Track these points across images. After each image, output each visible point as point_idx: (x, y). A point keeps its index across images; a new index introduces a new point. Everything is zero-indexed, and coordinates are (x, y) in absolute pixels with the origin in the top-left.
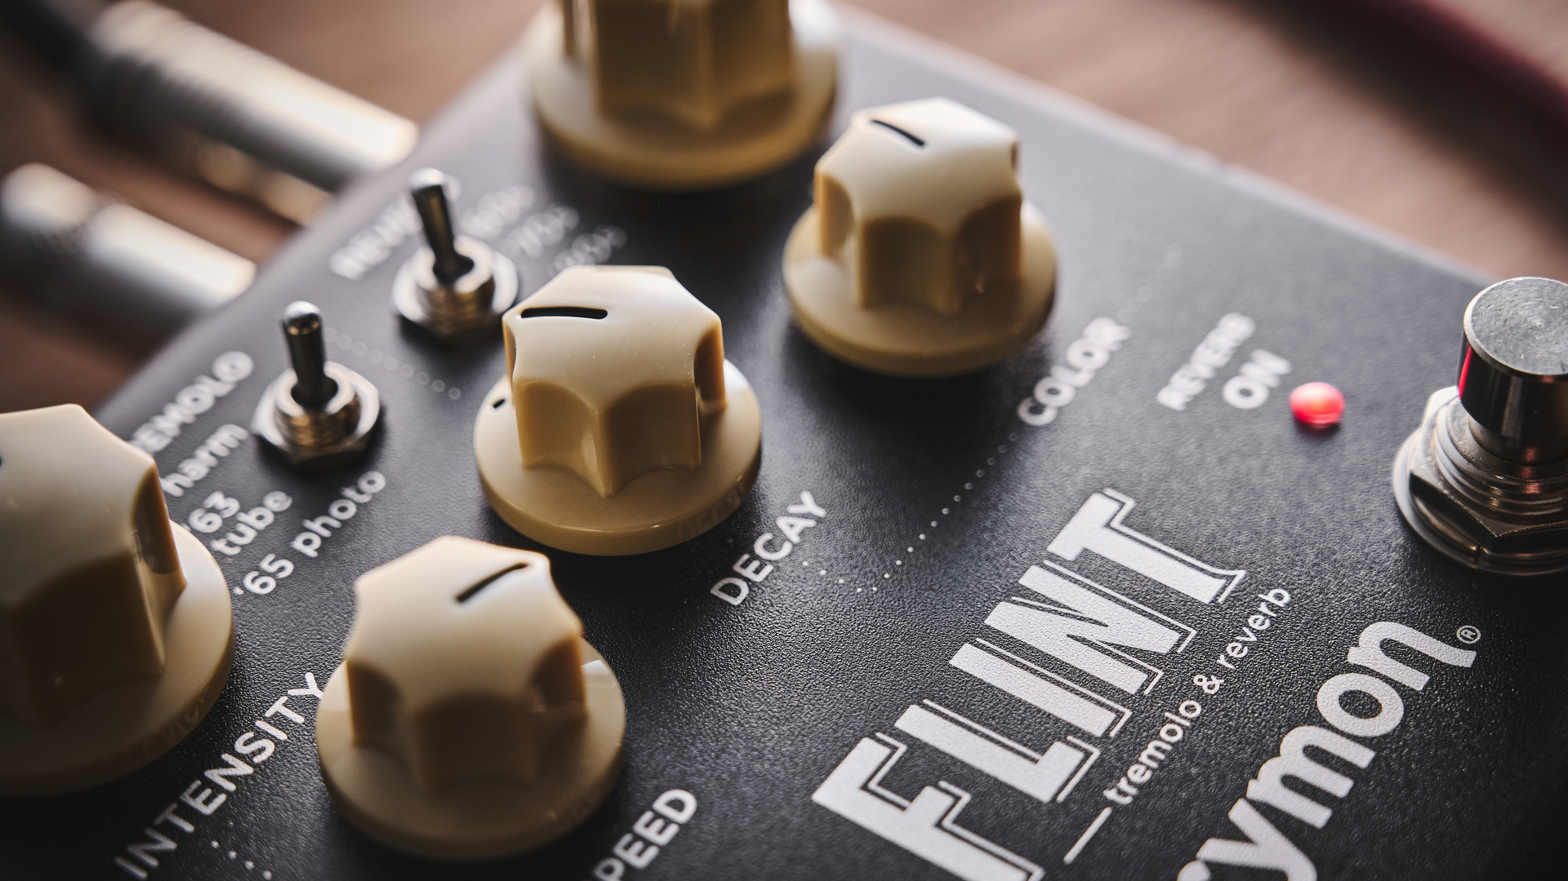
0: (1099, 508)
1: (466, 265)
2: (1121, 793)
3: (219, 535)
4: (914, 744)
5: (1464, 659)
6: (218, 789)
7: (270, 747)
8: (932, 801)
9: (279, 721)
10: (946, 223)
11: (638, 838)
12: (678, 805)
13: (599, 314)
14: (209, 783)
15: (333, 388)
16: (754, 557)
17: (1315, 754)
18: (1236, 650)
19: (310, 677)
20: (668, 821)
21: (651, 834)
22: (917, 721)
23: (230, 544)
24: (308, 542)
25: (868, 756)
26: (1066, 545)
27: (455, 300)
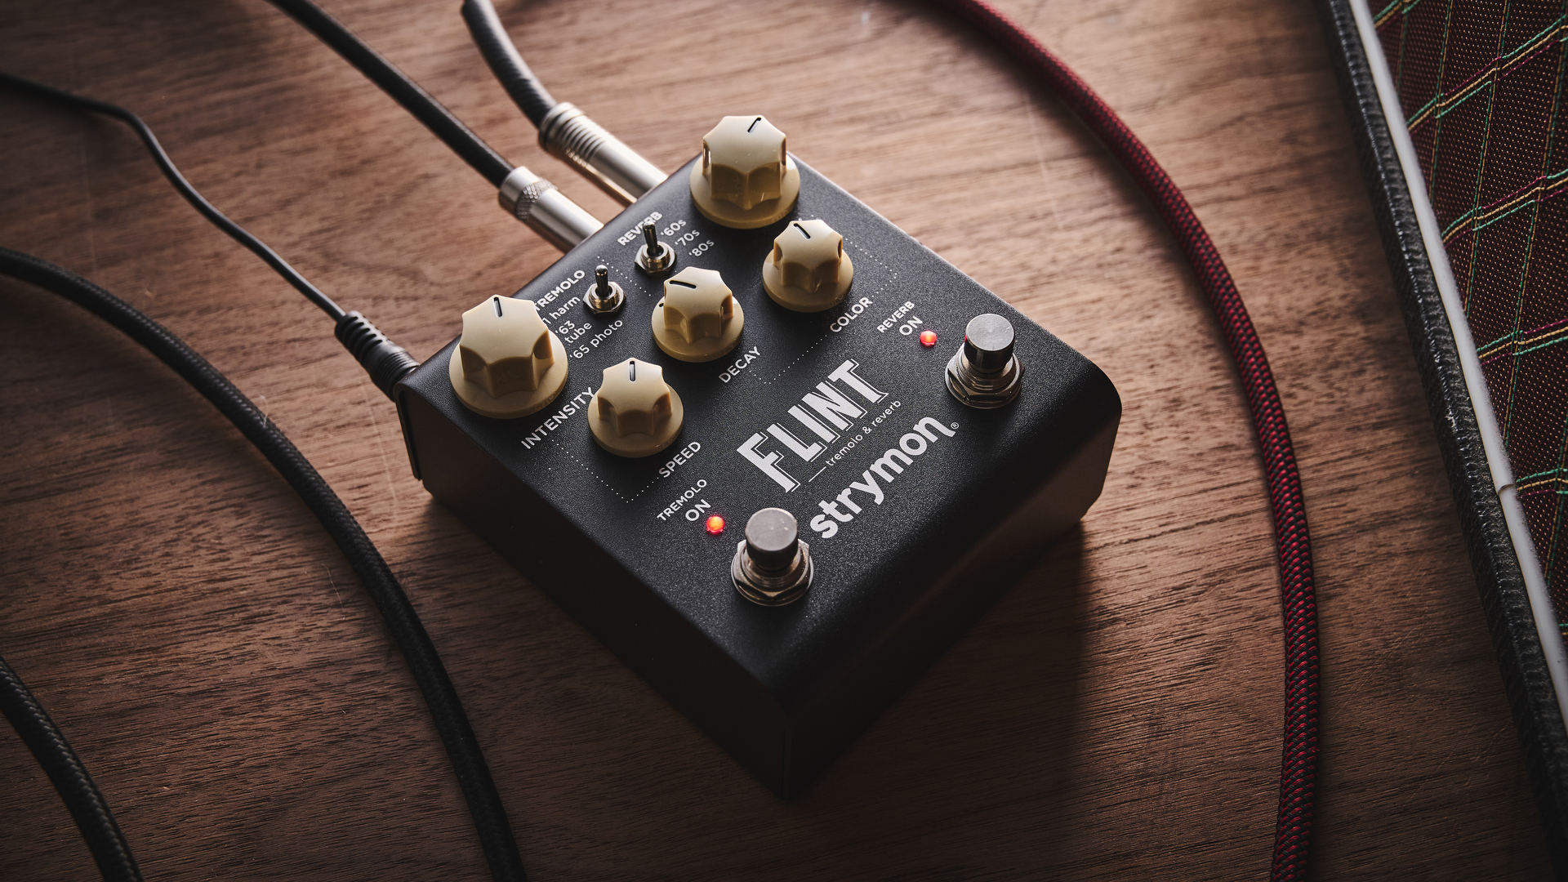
0: (848, 365)
1: (661, 250)
2: (831, 462)
3: (567, 335)
4: (771, 437)
5: (951, 434)
6: (556, 423)
7: (574, 411)
8: (772, 457)
9: (578, 402)
10: (811, 266)
11: (681, 456)
12: (695, 447)
13: (694, 287)
14: (553, 420)
15: (610, 290)
16: (735, 367)
17: (894, 458)
18: (878, 420)
19: (589, 389)
20: (691, 452)
21: (685, 455)
22: (774, 430)
23: (571, 339)
24: (595, 342)
25: (756, 439)
26: (833, 377)
27: (654, 264)
